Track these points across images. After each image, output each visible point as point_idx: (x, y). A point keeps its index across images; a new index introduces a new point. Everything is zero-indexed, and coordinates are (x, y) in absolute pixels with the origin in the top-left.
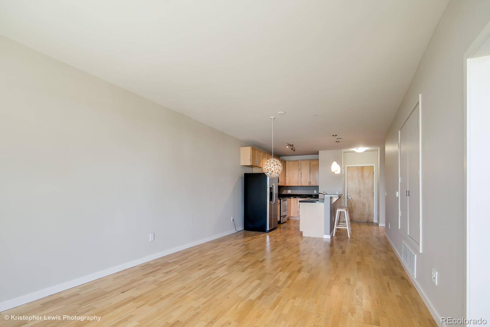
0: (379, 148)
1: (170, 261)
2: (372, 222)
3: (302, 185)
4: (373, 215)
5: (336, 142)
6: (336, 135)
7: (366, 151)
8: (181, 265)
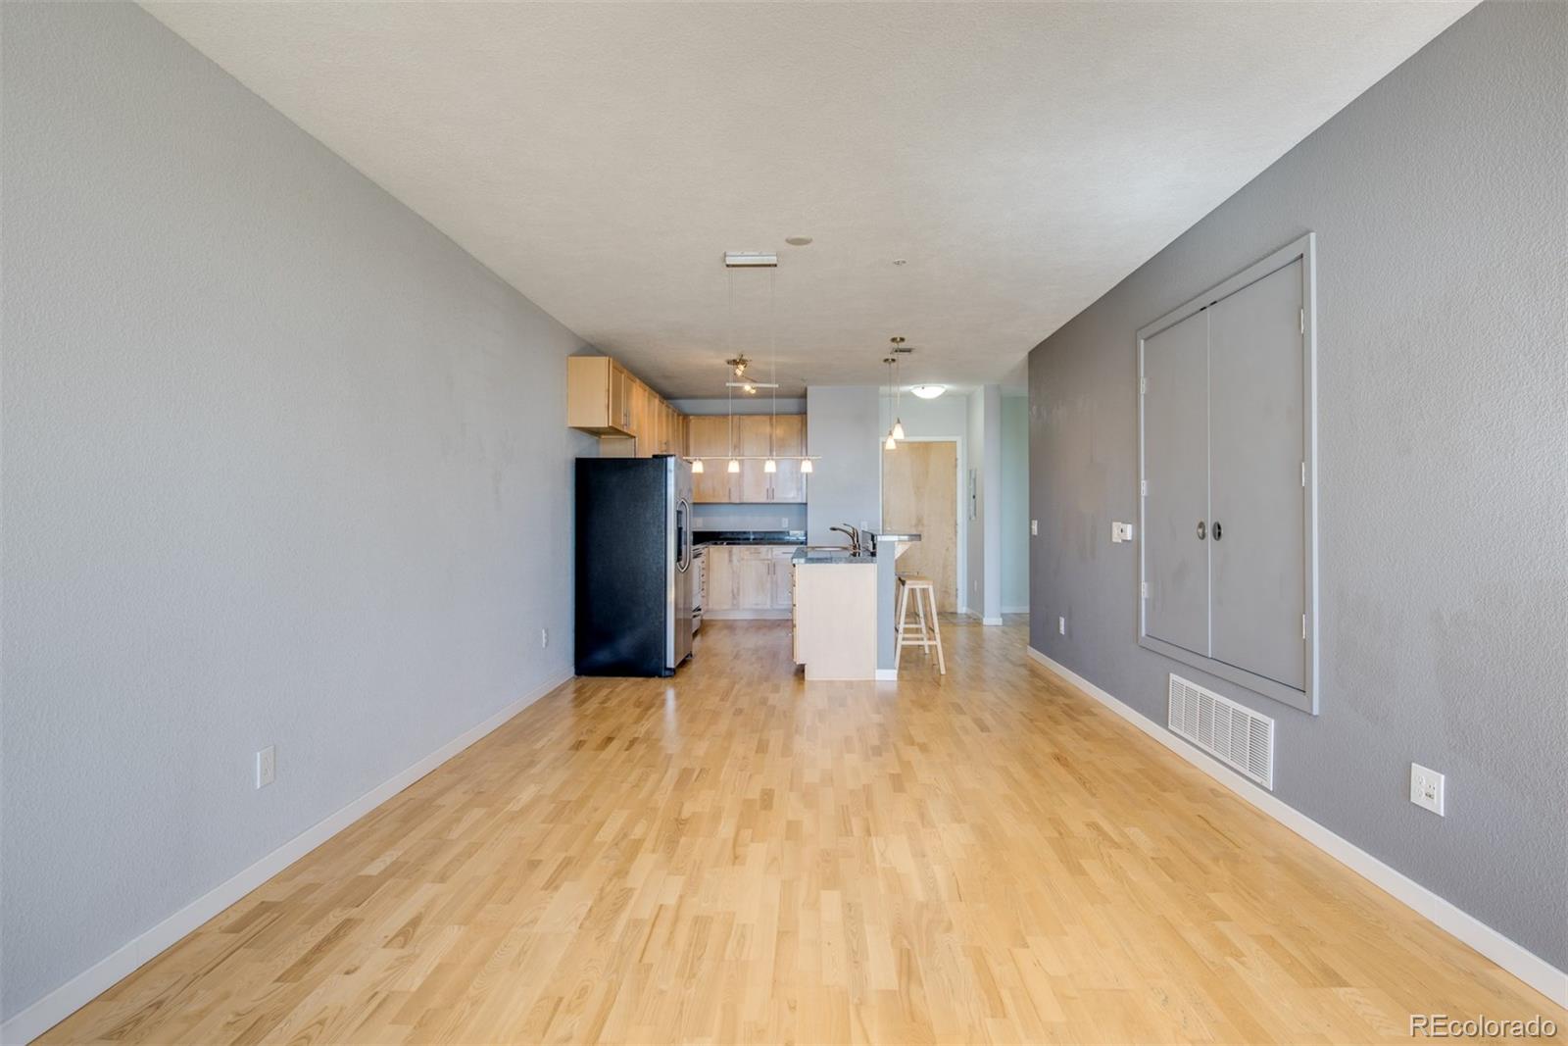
0: (982, 387)
1: (374, 869)
2: (952, 613)
3: (745, 501)
4: (957, 590)
5: (886, 360)
6: (902, 340)
7: (946, 395)
8: (442, 878)
